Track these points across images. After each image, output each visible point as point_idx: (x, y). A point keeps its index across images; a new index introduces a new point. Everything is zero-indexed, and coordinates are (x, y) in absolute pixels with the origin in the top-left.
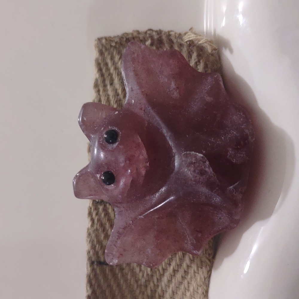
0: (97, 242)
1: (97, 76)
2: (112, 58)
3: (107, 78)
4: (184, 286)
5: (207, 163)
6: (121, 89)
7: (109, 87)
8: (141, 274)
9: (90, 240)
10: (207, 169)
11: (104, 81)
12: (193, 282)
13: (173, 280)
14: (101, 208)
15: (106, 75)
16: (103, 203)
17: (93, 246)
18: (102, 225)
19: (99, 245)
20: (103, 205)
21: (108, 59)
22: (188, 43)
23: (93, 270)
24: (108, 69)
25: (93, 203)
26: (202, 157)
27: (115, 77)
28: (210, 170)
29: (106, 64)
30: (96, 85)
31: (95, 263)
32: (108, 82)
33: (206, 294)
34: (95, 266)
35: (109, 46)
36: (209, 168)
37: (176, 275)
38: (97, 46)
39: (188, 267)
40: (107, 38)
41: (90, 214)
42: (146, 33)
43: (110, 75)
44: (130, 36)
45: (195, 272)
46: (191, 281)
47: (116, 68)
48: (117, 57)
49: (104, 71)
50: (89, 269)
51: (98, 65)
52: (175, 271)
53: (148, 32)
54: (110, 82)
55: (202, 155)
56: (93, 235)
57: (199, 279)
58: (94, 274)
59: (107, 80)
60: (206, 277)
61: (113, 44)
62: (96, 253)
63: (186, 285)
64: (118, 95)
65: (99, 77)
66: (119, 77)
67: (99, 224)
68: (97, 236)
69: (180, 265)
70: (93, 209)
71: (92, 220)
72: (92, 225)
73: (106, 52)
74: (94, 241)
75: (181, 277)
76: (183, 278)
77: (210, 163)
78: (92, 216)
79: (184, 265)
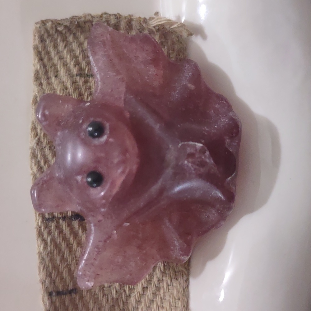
0: (52, 268)
1: (38, 66)
2: (55, 47)
3: (50, 70)
4: (157, 303)
5: (208, 153)
6: (69, 81)
7: (53, 79)
8: (104, 300)
9: (44, 266)
10: (207, 160)
11: (46, 72)
12: (167, 298)
13: (142, 300)
14: (53, 225)
15: (49, 65)
16: (55, 219)
17: (48, 274)
18: (57, 246)
19: (55, 270)
20: (55, 222)
21: (50, 46)
22: (157, 28)
23: (52, 303)
24: (50, 59)
25: (42, 221)
26: (202, 147)
27: (60, 67)
28: (210, 161)
29: (48, 53)
30: (37, 78)
31: (54, 294)
32: (51, 74)
33: (186, 306)
34: (54, 298)
35: (54, 32)
36: (209, 159)
37: (145, 293)
38: (38, 31)
39: (160, 281)
40: (54, 21)
41: (40, 234)
42: (101, 16)
43: (54, 65)
44: (83, 19)
45: (168, 285)
46: (165, 296)
47: (61, 58)
48: (61, 44)
49: (46, 60)
50: (48, 302)
51: (39, 53)
52: (144, 289)
53: (104, 16)
54: (54, 74)
55: (201, 145)
56: (47, 260)
57: (175, 292)
58: (53, 308)
59: (50, 72)
60: (185, 288)
61: (60, 29)
62: (53, 282)
63: (159, 303)
64: (67, 88)
65: (40, 68)
66: (65, 68)
67: (52, 246)
68: (52, 260)
69: (149, 282)
70: (42, 228)
71: (44, 241)
72: (45, 248)
73: (48, 38)
74: (49, 267)
75: (152, 294)
76: (154, 294)
77: (210, 153)
78: (43, 236)
79: (155, 280)
